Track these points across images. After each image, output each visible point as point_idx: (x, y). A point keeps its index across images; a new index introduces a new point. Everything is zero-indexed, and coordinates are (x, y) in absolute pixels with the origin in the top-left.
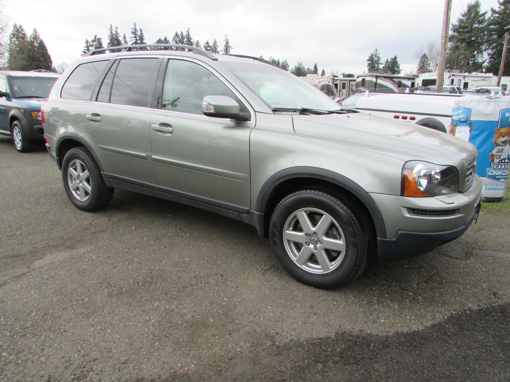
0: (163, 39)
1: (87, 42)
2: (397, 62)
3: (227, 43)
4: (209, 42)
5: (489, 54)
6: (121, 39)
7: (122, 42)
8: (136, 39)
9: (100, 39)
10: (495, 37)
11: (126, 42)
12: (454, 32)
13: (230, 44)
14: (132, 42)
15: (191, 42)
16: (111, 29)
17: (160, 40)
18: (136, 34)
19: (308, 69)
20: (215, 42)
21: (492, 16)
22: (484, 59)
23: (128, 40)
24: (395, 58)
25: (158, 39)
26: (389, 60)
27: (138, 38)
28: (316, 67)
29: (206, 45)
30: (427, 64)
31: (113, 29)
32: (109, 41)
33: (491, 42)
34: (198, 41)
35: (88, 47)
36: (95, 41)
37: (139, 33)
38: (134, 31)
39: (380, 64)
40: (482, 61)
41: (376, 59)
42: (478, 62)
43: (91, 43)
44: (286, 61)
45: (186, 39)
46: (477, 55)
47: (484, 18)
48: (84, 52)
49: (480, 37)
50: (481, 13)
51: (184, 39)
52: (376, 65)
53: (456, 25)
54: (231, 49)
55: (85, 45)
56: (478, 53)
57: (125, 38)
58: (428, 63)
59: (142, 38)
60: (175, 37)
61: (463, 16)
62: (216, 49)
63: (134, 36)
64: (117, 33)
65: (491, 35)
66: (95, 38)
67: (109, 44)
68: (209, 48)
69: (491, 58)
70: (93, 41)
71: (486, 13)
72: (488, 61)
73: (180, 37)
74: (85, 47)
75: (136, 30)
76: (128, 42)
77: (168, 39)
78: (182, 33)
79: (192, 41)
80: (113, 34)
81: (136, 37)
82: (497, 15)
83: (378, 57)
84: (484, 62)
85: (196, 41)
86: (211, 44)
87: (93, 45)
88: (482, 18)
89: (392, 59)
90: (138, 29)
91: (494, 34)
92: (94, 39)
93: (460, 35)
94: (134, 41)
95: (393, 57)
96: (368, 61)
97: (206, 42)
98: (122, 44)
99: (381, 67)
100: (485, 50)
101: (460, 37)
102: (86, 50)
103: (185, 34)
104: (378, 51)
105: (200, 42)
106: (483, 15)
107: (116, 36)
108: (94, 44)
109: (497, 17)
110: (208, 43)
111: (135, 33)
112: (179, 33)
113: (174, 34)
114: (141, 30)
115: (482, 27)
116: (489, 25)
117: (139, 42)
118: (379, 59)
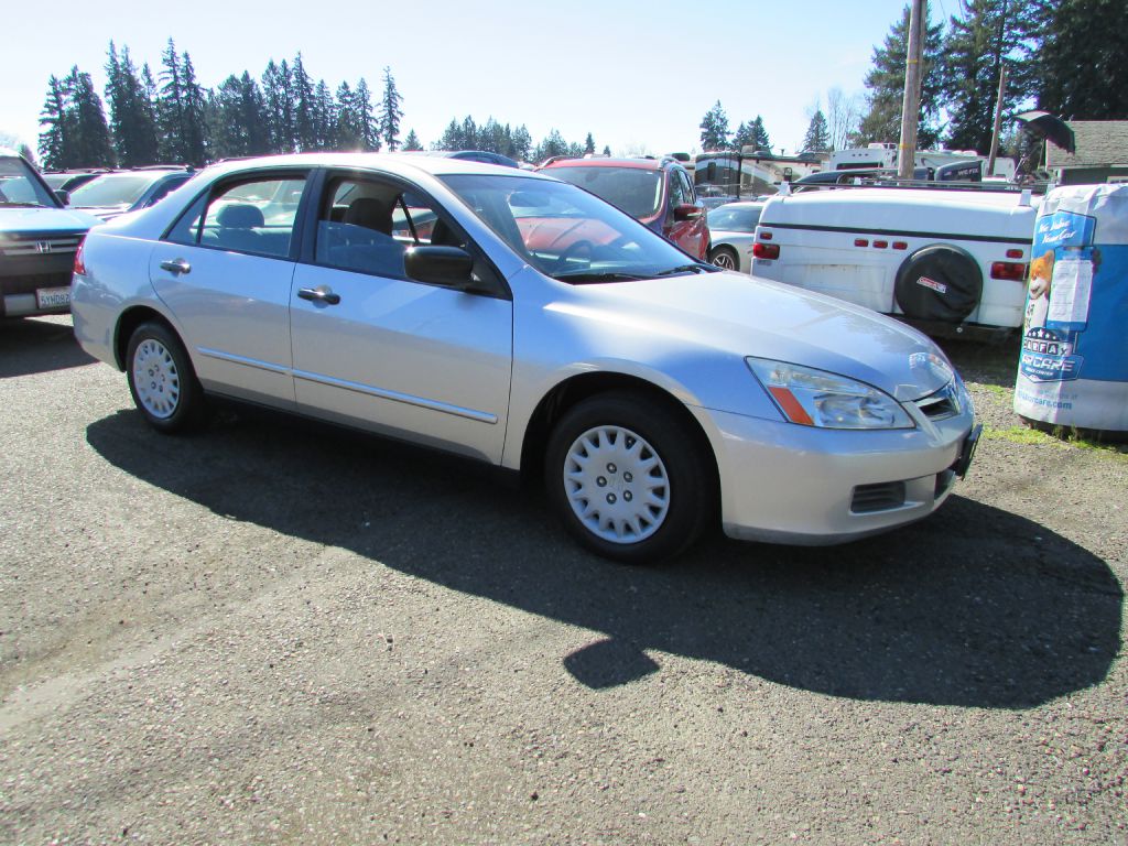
0: (239, 77)
1: (54, 83)
2: (762, 130)
3: (391, 87)
4: (349, 84)
5: (950, 113)
6: (138, 75)
7: (142, 83)
8: (176, 78)
9: (87, 75)
10: (961, 76)
11: (150, 82)
12: (879, 66)
13: (398, 89)
14: (165, 83)
15: (306, 84)
16: (113, 51)
17: (233, 78)
18: (174, 66)
19: (573, 146)
20: (363, 84)
21: (954, 33)
22: (941, 124)
23: (155, 77)
24: (759, 121)
25: (228, 77)
26: (746, 125)
27: (179, 74)
28: (589, 141)
29: (342, 92)
30: (824, 135)
31: (118, 51)
32: (108, 81)
33: (954, 87)
34: (322, 82)
35: (56, 94)
36: (75, 80)
37: (182, 62)
38: (169, 57)
39: (728, 133)
40: (936, 128)
41: (718, 123)
42: (929, 130)
43: (65, 85)
44: (524, 128)
45: (293, 78)
46: (927, 114)
47: (937, 37)
48: (47, 106)
49: (932, 76)
50: (932, 25)
51: (289, 77)
52: (719, 136)
53: (883, 52)
54: (399, 101)
55: (51, 89)
56: (928, 110)
57: (147, 72)
58: (826, 131)
59: (189, 75)
60: (268, 73)
61: (896, 31)
62: (365, 101)
63: (169, 69)
64: (127, 62)
65: (953, 73)
66: (74, 73)
67: (109, 87)
68: (349, 99)
69: (954, 122)
70: (69, 81)
71: (941, 26)
72: (948, 127)
73: (281, 72)
74: (49, 94)
75: (173, 54)
76: (156, 82)
77: (251, 78)
78: (284, 62)
79: (309, 81)
80: (117, 65)
81: (174, 72)
82: (963, 32)
83: (722, 120)
84: (941, 130)
85: (317, 83)
86: (353, 89)
87: (70, 89)
88: (933, 37)
89: (752, 123)
90: (180, 53)
91: (959, 71)
92: (70, 74)
93: (893, 72)
94: (172, 80)
95: (754, 119)
96: (702, 126)
97: (341, 84)
98: (140, 86)
99: (729, 139)
100: (942, 104)
101: (893, 77)
102: (53, 101)
103: (291, 65)
104: (723, 107)
105: (327, 83)
106: (936, 30)
107: (126, 70)
108: (73, 87)
109: (965, 36)
110: (345, 86)
111: (171, 61)
112: (278, 64)
113: (266, 66)
114: (186, 56)
115: (934, 57)
116: (948, 51)
117: (182, 83)
118: (725, 124)
